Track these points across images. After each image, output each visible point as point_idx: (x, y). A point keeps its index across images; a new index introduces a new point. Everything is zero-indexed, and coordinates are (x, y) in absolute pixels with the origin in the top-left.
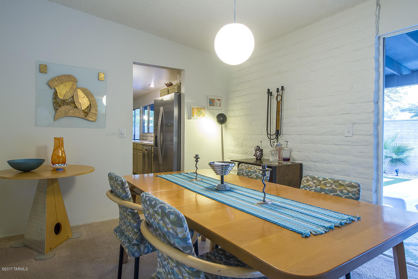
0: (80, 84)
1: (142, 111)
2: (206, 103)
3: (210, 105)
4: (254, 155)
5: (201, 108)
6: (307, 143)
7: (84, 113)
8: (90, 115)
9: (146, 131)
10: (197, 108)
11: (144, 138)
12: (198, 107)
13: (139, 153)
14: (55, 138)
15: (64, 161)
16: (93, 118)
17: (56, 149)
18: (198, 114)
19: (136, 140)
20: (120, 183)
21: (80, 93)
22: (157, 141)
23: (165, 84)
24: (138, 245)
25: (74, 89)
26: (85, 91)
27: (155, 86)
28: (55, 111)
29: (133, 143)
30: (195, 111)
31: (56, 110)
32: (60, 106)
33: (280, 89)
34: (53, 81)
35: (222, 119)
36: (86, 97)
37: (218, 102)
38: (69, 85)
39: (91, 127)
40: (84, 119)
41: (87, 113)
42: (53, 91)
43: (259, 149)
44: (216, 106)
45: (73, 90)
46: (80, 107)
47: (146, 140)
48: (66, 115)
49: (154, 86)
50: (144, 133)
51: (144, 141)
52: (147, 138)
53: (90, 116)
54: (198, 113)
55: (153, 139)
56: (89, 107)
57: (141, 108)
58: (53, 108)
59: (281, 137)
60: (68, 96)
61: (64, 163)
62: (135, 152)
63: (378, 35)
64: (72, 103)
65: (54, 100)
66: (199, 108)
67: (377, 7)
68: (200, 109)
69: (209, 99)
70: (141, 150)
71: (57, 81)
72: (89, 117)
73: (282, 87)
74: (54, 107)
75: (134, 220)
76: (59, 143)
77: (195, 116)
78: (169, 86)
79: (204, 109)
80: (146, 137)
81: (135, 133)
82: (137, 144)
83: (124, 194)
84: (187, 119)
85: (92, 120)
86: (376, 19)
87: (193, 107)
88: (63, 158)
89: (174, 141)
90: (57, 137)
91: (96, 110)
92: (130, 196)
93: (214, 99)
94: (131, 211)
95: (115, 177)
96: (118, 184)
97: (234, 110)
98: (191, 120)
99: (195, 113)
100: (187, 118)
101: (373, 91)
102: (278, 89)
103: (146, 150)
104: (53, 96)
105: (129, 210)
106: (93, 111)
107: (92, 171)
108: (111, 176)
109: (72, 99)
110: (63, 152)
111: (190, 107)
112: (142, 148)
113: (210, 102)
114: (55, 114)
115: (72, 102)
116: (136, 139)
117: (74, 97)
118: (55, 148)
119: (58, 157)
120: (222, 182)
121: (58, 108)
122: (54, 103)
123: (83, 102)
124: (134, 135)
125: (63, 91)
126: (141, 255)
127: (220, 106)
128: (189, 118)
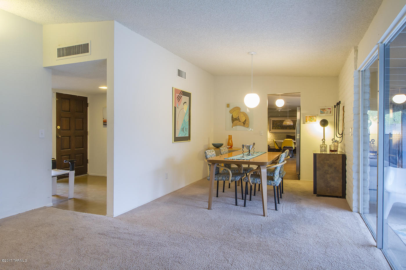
2: (318, 112)
3: (321, 113)
5: (313, 116)
7: (243, 123)
10: (310, 117)
14: (228, 135)
16: (247, 126)
17: (228, 140)
25: (239, 113)
26: (244, 113)
30: (308, 118)
34: (231, 111)
35: (324, 123)
36: (244, 116)
37: (329, 110)
38: (237, 111)
39: (246, 130)
40: (243, 126)
42: (232, 115)
46: (241, 121)
48: (236, 125)
56: (245, 121)
60: (237, 117)
63: (357, 70)
64: (238, 119)
65: (232, 119)
66: (311, 116)
67: (355, 53)
69: (320, 109)
71: (233, 110)
72: (245, 125)
76: (230, 137)
79: (315, 116)
84: (302, 124)
86: (354, 60)
87: (306, 116)
88: (231, 144)
90: (230, 135)
91: (249, 122)
93: (325, 109)
98: (306, 124)
99: (307, 120)
104: (232, 117)
106: (247, 122)
110: (232, 141)
111: (304, 116)
113: (321, 111)
114: (232, 125)
120: (249, 152)
121: (233, 122)
123: (243, 119)
125: (235, 115)
127: (330, 113)
128: (304, 123)
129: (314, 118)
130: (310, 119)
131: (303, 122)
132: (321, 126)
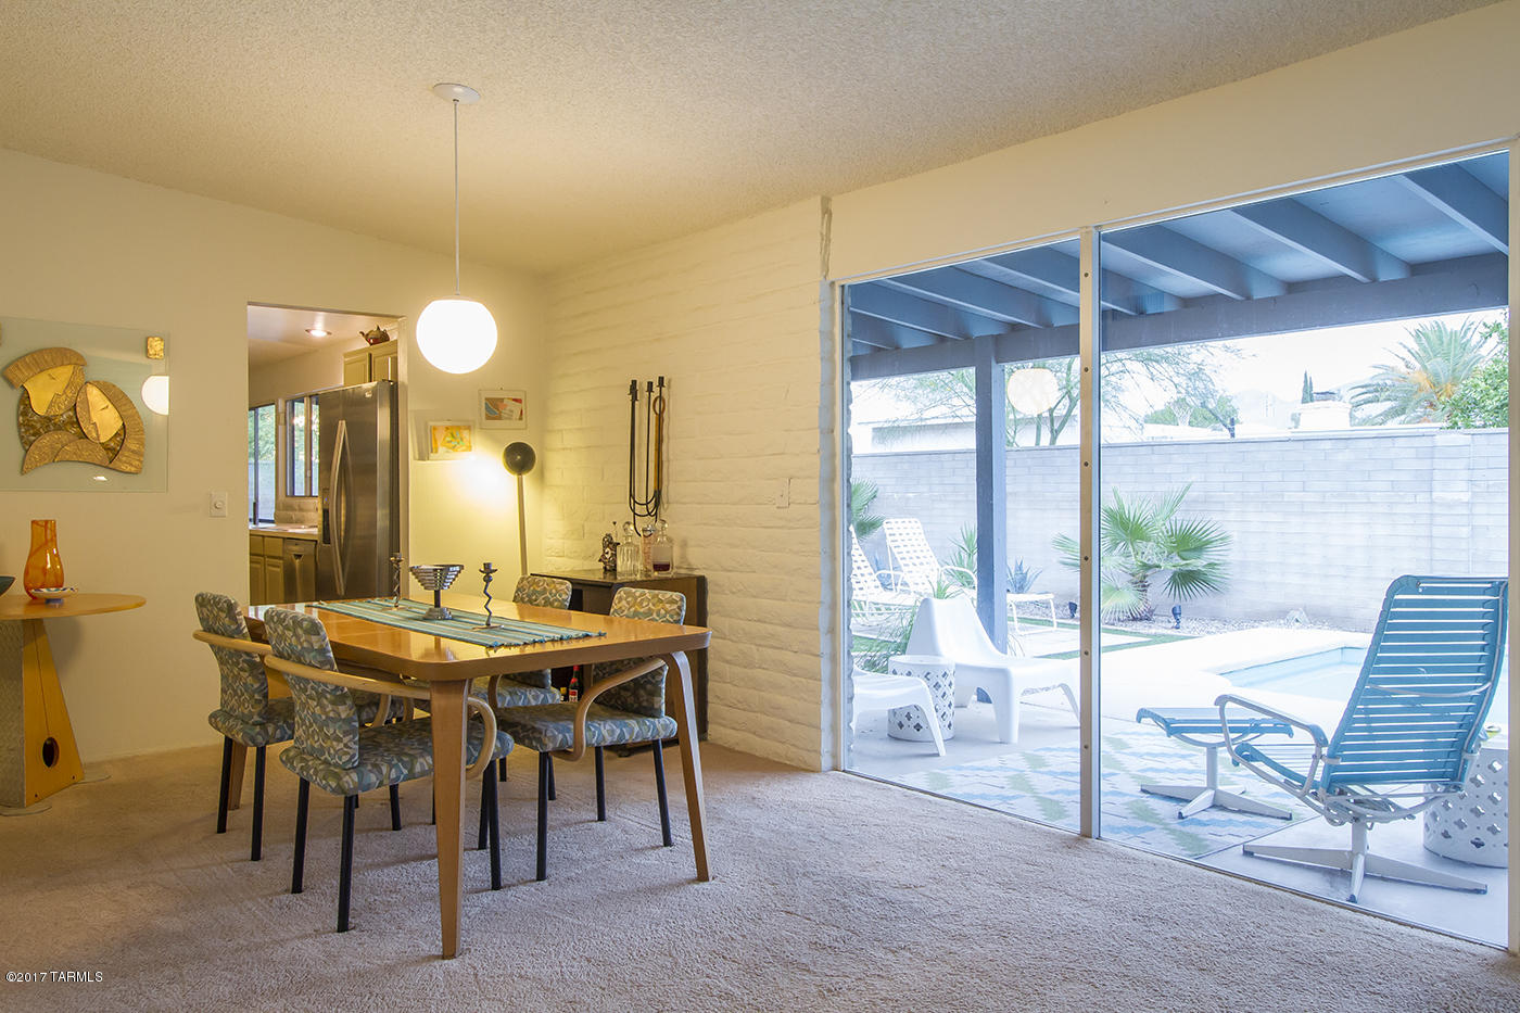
0: (94, 373)
1: (282, 416)
2: (477, 411)
3: (488, 418)
4: (600, 560)
5: (459, 428)
6: (713, 525)
7: (105, 452)
8: (124, 456)
9: (300, 490)
10: (447, 428)
11: (295, 515)
12: (448, 424)
13: (270, 568)
14: (33, 522)
15: (60, 581)
16: (131, 465)
17: (37, 550)
18: (453, 444)
19: (261, 521)
20: (225, 605)
21: (94, 394)
22: (328, 524)
23: (362, 333)
24: (260, 724)
25: (78, 388)
26: (109, 391)
27: (329, 333)
28: (24, 447)
29: (252, 535)
30: (441, 436)
31: (27, 444)
32: (37, 434)
33: (656, 384)
34: (19, 369)
35: (520, 458)
36: (110, 406)
37: (516, 407)
38: (63, 374)
39: (125, 488)
40: (106, 467)
41: (113, 453)
42: (18, 393)
43: (610, 543)
44: (506, 419)
45: (76, 388)
46: (94, 435)
47: (300, 522)
48: (55, 457)
49: (325, 334)
50: (293, 495)
51: (293, 525)
52: (304, 513)
53: (124, 459)
54: (449, 442)
55: (317, 517)
56: (120, 435)
57: (281, 403)
58: (19, 441)
59: (666, 510)
60: (59, 408)
61: (59, 585)
62: (258, 566)
63: (828, 281)
64: (72, 424)
65: (21, 418)
66: (452, 427)
67: (823, 218)
68: (457, 429)
69: (484, 402)
70: (280, 558)
71: (29, 367)
72: (120, 460)
73: (661, 380)
74: (22, 438)
75: (253, 676)
76: (44, 533)
77: (441, 450)
78: (376, 341)
79: (469, 428)
80: (301, 510)
81: (256, 498)
82: (263, 536)
83: (233, 627)
84: (415, 459)
85: (129, 469)
86: (821, 244)
87: (431, 424)
88: (56, 575)
89: (379, 524)
90: (40, 517)
91: (142, 443)
92: (246, 630)
93: (502, 400)
94: (248, 658)
95: (214, 598)
96: (221, 610)
97: (561, 431)
98: (429, 462)
99: (439, 443)
100: (417, 457)
101: (818, 404)
102: (650, 384)
103: (299, 556)
104: (19, 407)
105: (245, 657)
106: (131, 444)
107: (139, 605)
108: (203, 599)
109: (71, 413)
110: (56, 558)
111: (426, 424)
112: (284, 551)
113: (487, 408)
114: (25, 456)
115: (73, 422)
116: (260, 517)
117: (78, 409)
118: (34, 549)
119: (44, 570)
120: (437, 604)
121: (33, 438)
122: (19, 425)
123: (104, 419)
124: (255, 505)
125: (45, 394)
126: (268, 743)
127: (521, 419)
128: (422, 457)
129: (465, 434)
130: (448, 439)
131: (420, 454)
132: (508, 473)
